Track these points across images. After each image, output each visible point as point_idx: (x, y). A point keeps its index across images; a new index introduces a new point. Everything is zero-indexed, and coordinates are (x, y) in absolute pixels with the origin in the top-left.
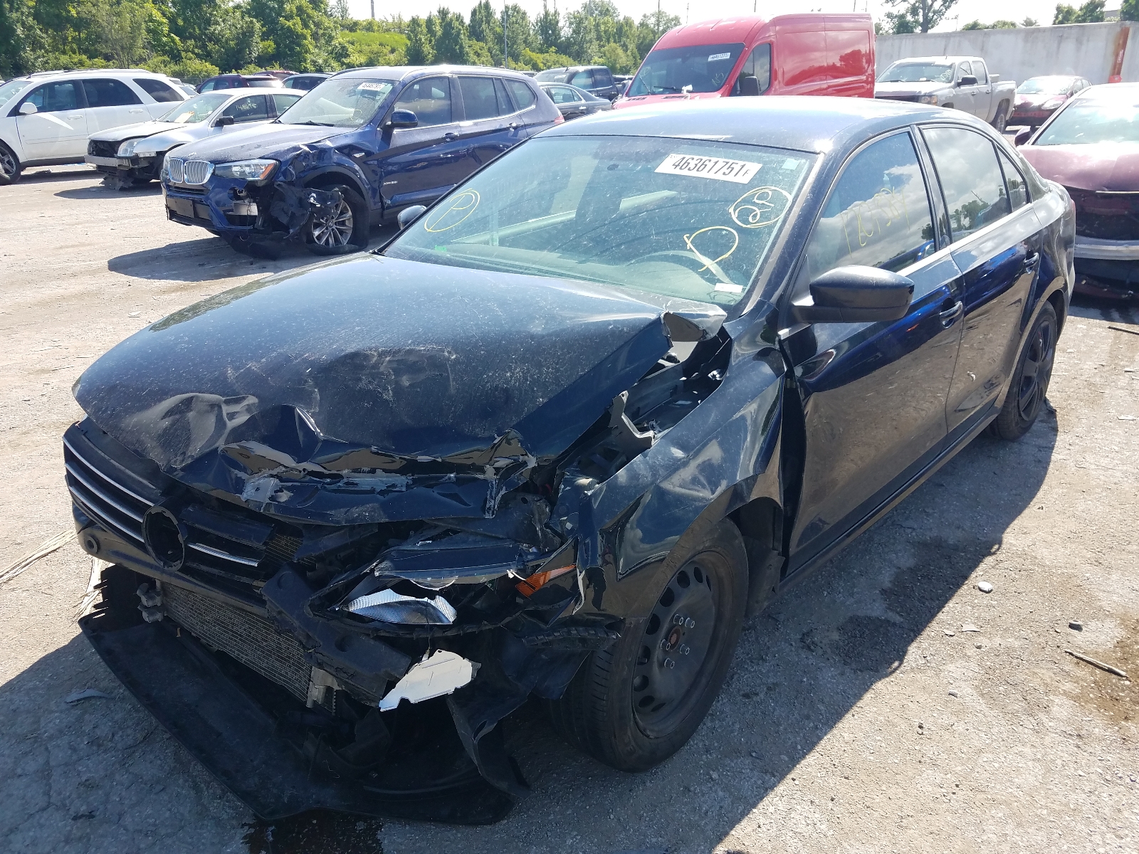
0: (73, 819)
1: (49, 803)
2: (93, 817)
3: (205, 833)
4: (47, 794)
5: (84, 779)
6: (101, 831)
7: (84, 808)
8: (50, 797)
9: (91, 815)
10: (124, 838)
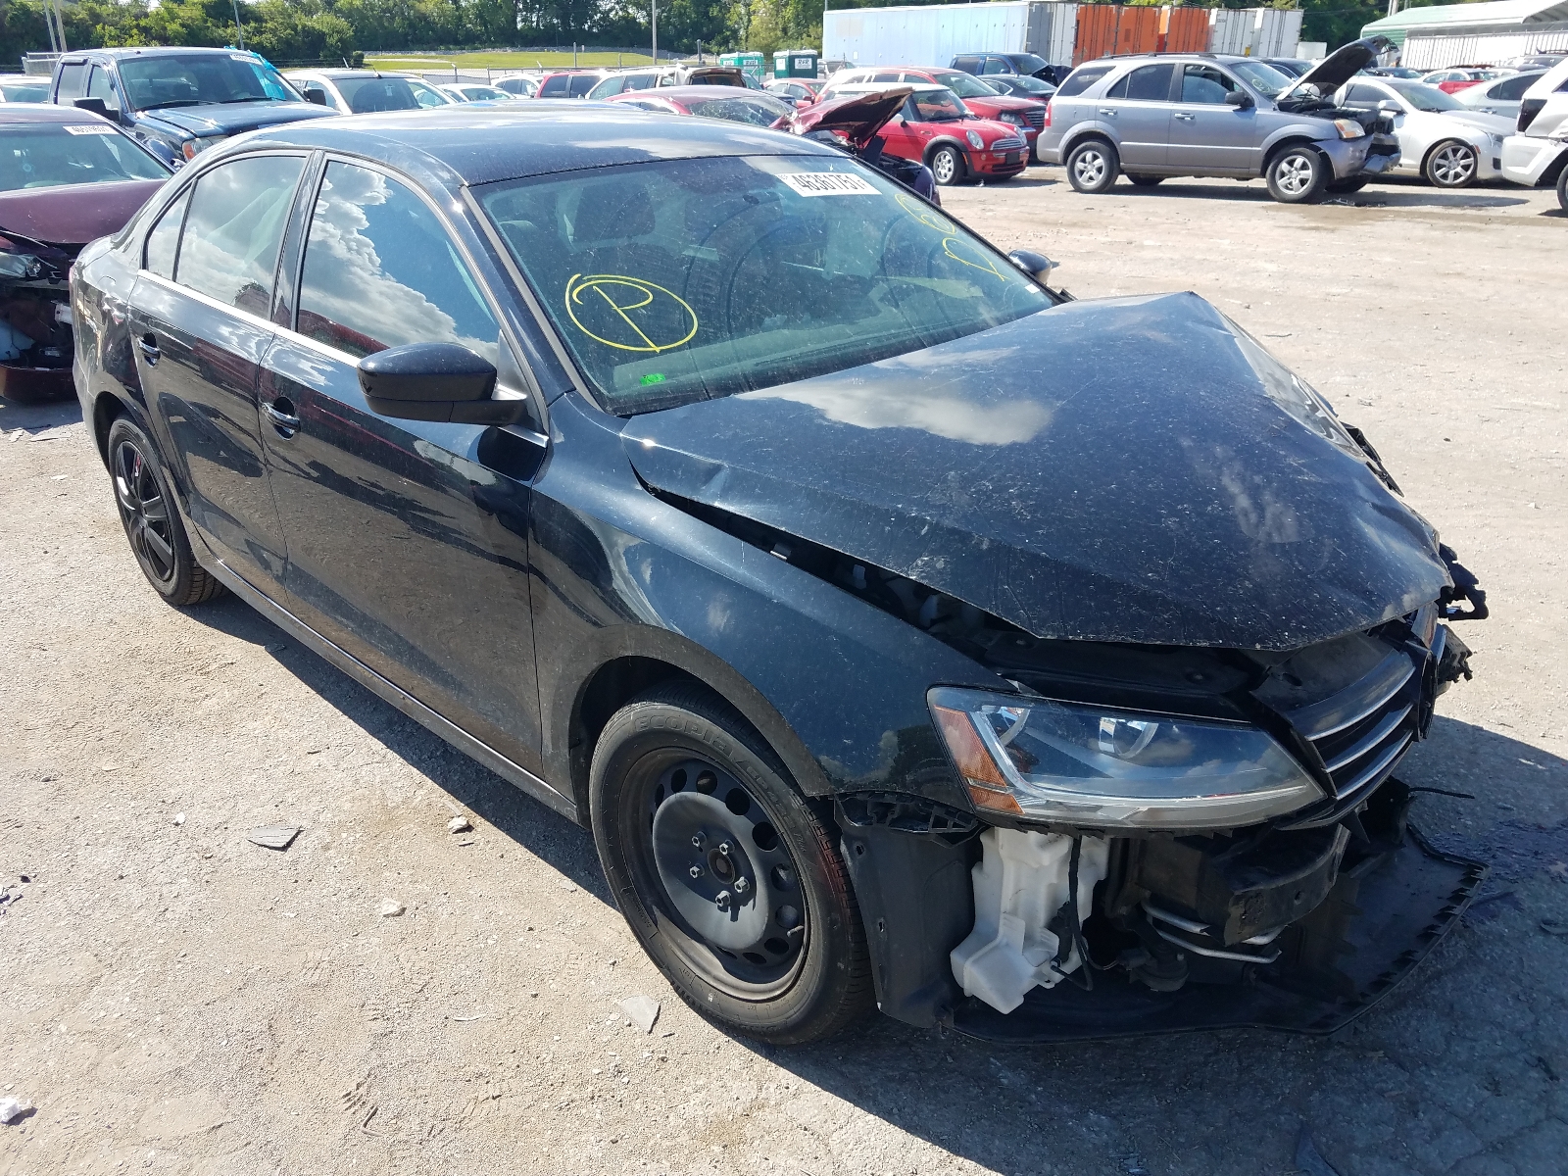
0: (1558, 1079)
1: (1548, 1118)
2: (1540, 1060)
3: (1496, 953)
4: (1535, 1127)
5: (1486, 1094)
6: (1555, 1044)
7: (1534, 1074)
8: (1538, 1121)
9: (1541, 1063)
10: (1550, 1018)
